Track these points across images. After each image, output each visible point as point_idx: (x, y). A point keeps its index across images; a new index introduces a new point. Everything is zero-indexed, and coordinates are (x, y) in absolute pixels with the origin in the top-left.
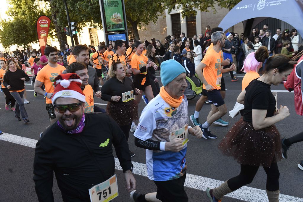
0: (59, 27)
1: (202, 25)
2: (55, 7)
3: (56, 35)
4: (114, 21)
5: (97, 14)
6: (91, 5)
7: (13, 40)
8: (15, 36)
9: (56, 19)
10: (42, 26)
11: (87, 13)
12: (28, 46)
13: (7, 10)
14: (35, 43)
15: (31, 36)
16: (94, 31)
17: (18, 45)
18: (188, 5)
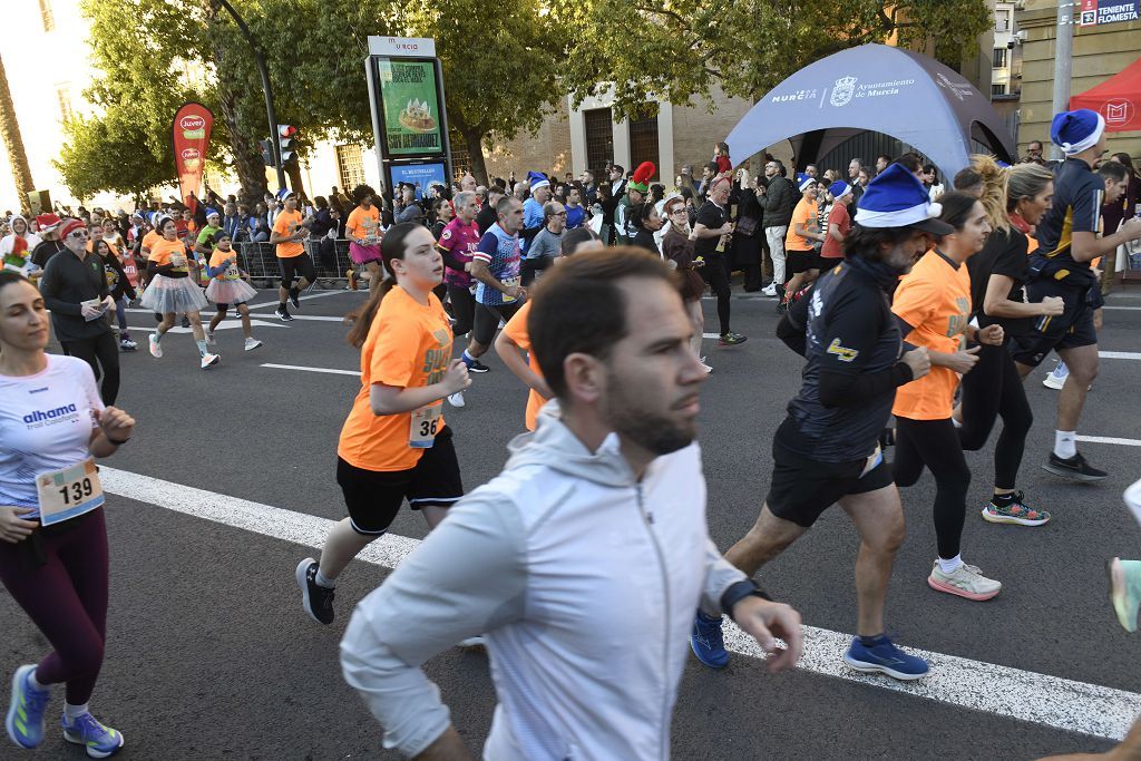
0: (243, 139)
1: (675, 146)
2: (233, 78)
3: (233, 163)
4: (410, 124)
6: (342, 73)
7: (101, 177)
9: (233, 115)
10: (188, 135)
11: (330, 99)
12: (147, 195)
13: (88, 85)
14: (169, 186)
16: (353, 155)
17: (117, 191)
18: (633, 84)
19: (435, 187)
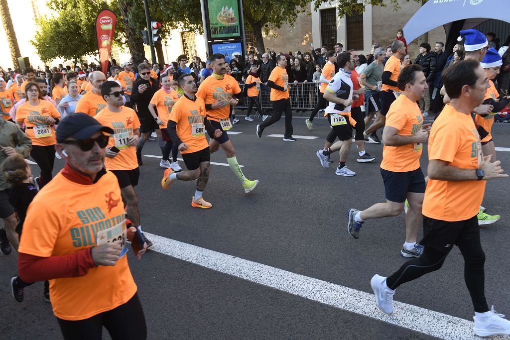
0: (132, 29)
1: (373, 29)
3: (126, 42)
4: (223, 21)
5: (194, 7)
7: (57, 50)
8: (60, 43)
9: (127, 16)
10: (104, 27)
11: (179, 7)
12: (81, 60)
14: (92, 55)
15: (87, 43)
16: (190, 37)
17: (65, 58)
19: (236, 56)
